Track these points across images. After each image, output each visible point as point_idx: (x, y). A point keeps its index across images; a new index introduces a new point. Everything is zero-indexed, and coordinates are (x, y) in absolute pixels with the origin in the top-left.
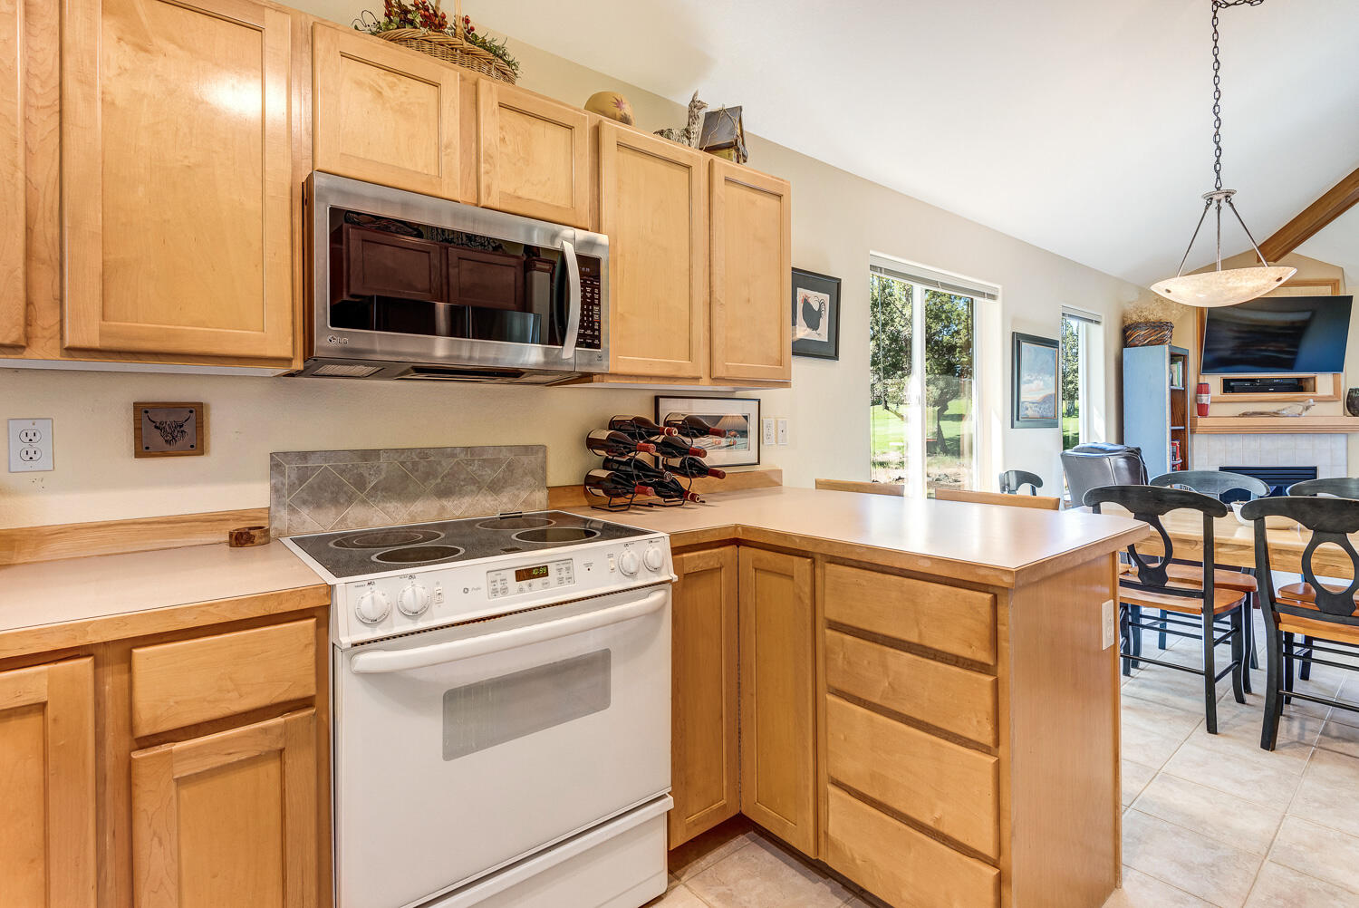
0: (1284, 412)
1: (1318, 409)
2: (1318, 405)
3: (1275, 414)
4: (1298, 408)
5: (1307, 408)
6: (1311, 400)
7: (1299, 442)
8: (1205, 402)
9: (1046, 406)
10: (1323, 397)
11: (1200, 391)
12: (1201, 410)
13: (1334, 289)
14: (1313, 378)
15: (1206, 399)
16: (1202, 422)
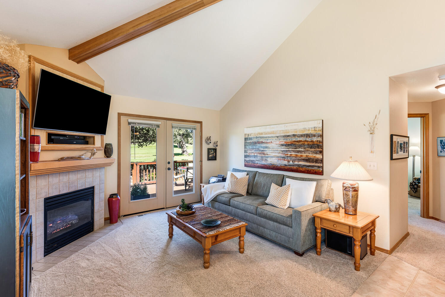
0: (83, 157)
7: (87, 174)
8: (36, 150)
10: (98, 147)
11: (32, 142)
12: (35, 157)
13: (102, 90)
14: (93, 137)
15: (38, 148)
16: (35, 167)
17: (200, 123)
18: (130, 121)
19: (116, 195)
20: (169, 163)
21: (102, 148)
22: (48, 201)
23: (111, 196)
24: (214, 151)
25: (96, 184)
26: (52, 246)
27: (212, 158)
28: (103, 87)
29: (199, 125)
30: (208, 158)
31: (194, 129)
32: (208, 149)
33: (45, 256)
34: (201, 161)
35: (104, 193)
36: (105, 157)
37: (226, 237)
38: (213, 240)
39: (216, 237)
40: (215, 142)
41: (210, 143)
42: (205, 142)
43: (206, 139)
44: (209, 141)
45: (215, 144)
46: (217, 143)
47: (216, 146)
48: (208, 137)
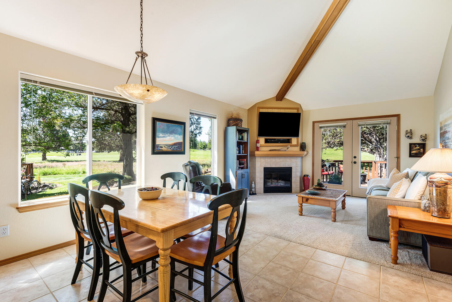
0: (281, 150)
1: (291, 149)
2: (290, 147)
3: (279, 150)
4: (285, 148)
5: (288, 149)
6: (289, 146)
7: (287, 159)
8: (258, 146)
9: (176, 146)
10: (294, 145)
11: (257, 143)
12: (257, 149)
13: (297, 111)
14: (291, 139)
15: (258, 145)
16: (257, 153)
17: (398, 116)
18: (320, 125)
19: (308, 175)
20: (355, 157)
21: (298, 145)
22: (265, 169)
23: (304, 176)
24: (420, 146)
25: (293, 166)
26: (268, 190)
27: (417, 155)
28: (299, 108)
29: (396, 118)
30: (411, 156)
31: (387, 123)
32: (411, 144)
33: (264, 193)
34: (398, 158)
35: (300, 173)
36: (300, 151)
37: (316, 203)
38: (304, 200)
39: (307, 200)
40: (421, 136)
41: (408, 137)
42: (406, 136)
43: (406, 133)
44: (408, 135)
45: (423, 138)
46: (425, 137)
47: (424, 140)
48: (407, 131)
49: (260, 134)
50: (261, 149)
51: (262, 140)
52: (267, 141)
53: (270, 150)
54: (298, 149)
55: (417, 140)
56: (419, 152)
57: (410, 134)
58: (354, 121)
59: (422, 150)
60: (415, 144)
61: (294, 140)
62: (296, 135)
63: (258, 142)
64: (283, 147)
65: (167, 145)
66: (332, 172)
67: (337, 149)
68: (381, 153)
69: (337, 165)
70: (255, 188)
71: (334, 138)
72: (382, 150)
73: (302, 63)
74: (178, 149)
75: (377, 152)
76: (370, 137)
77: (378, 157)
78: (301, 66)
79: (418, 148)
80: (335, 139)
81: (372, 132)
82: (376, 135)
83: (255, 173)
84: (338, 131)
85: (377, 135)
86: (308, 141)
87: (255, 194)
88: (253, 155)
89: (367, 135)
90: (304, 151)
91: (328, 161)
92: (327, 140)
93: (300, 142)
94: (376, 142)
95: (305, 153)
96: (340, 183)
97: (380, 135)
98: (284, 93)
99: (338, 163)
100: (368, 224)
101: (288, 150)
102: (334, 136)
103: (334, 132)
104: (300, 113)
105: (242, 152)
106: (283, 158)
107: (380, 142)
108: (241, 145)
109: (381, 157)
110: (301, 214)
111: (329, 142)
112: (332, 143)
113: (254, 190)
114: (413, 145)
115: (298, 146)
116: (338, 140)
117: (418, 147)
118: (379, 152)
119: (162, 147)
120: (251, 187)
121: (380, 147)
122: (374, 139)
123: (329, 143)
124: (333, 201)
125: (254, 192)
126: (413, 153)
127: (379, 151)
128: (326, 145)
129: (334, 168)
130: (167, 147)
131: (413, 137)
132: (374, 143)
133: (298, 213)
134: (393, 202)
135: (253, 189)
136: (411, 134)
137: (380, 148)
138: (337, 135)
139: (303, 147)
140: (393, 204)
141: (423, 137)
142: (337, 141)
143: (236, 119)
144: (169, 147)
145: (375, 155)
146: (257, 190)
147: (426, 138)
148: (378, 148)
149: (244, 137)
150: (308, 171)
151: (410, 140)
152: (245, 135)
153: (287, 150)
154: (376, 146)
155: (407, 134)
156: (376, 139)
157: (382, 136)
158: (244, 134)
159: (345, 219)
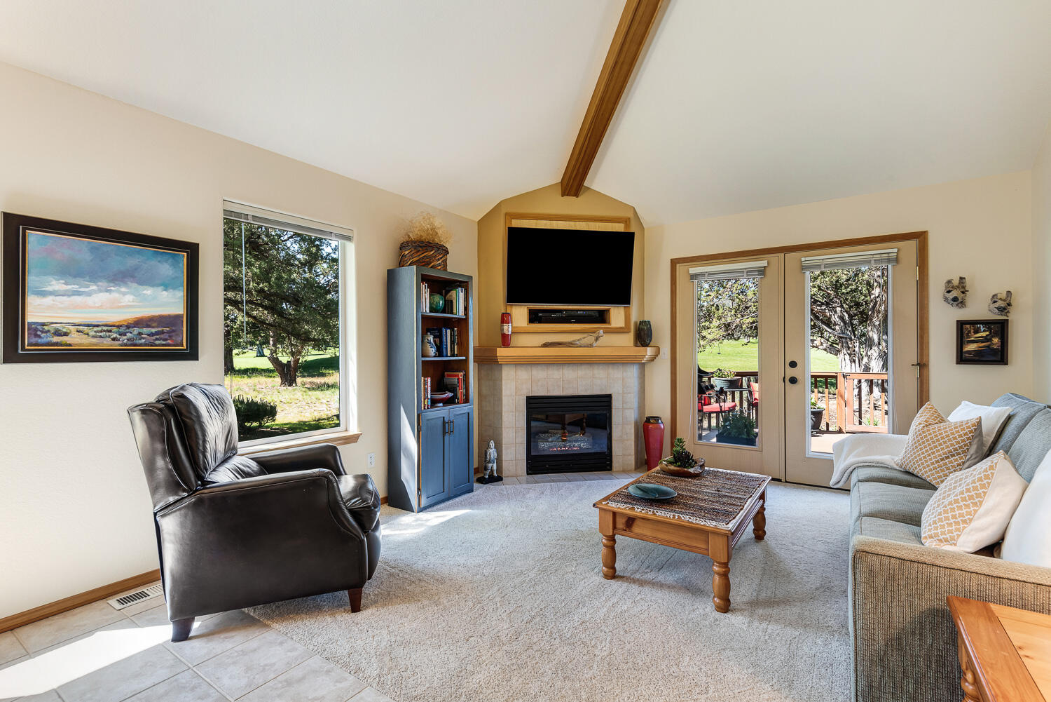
0: (578, 342)
1: (607, 340)
4: (590, 339)
5: (597, 339)
6: (601, 331)
7: (596, 371)
8: (506, 332)
9: (145, 330)
10: (617, 328)
11: (503, 321)
12: (505, 341)
13: (626, 227)
14: (608, 310)
15: (508, 329)
16: (502, 352)
17: (920, 237)
18: (693, 270)
19: (657, 419)
20: (793, 364)
21: (629, 329)
22: (532, 401)
23: (648, 419)
24: (990, 329)
25: (615, 390)
26: (539, 465)
27: (982, 356)
28: (629, 218)
29: (912, 245)
30: (962, 359)
31: (889, 261)
32: (961, 324)
33: (528, 474)
34: (922, 365)
35: (636, 411)
36: (636, 345)
37: (660, 536)
38: (621, 523)
39: (630, 521)
40: (994, 296)
41: (955, 299)
42: (946, 299)
43: (946, 287)
44: (954, 294)
45: (1000, 304)
46: (1004, 300)
47: (1005, 309)
48: (949, 282)
49: (514, 296)
50: (515, 340)
51: (520, 313)
52: (534, 317)
53: (546, 345)
54: (628, 339)
55: (978, 309)
56: (988, 346)
57: (958, 292)
58: (789, 256)
59: (996, 340)
60: (973, 323)
61: (617, 315)
62: (623, 297)
63: (505, 318)
64: (585, 335)
65: (98, 326)
66: (733, 404)
67: (749, 342)
68: (854, 351)
69: (745, 385)
70: (499, 460)
71: (739, 316)
72: (857, 344)
73: (622, 56)
74: (157, 342)
75: (845, 351)
76: (827, 311)
77: (848, 361)
78: (621, 69)
79: (984, 334)
80: (742, 316)
81: (831, 300)
82: (842, 306)
83: (499, 414)
84: (749, 298)
85: (844, 308)
86: (659, 317)
87: (499, 479)
88: (488, 360)
89: (819, 308)
90: (647, 345)
91: (720, 373)
92: (723, 319)
93: (634, 318)
94: (842, 324)
95: (649, 351)
96: (751, 441)
97: (851, 307)
98: (581, 170)
99: (749, 381)
100: (860, 669)
101: (599, 343)
102: (742, 309)
103: (739, 299)
104: (634, 233)
105: (452, 350)
106: (584, 367)
107: (852, 324)
108: (447, 328)
109: (854, 361)
110: (612, 574)
111: (729, 325)
112: (736, 327)
113: (495, 468)
114: (968, 326)
115: (629, 332)
116: (750, 320)
117: (984, 331)
118: (849, 348)
119: (66, 334)
120: (486, 456)
121: (853, 337)
122: (836, 317)
123: (727, 326)
124: (716, 533)
125: (495, 474)
126: (969, 352)
127: (851, 346)
128: (722, 333)
129: (737, 395)
130: (92, 333)
131: (969, 301)
132: (837, 327)
133: (601, 566)
134: (974, 583)
135: (490, 465)
136: (963, 292)
137: (851, 340)
138: (747, 308)
139: (642, 334)
140: (974, 589)
141: (1001, 299)
142: (748, 321)
143: (422, 242)
144: (110, 331)
145: (841, 356)
146: (505, 465)
147: (1009, 304)
148: (846, 338)
149: (454, 301)
150: (659, 405)
151: (960, 310)
152: (458, 296)
153: (595, 345)
154: (843, 333)
155: (949, 292)
156: (842, 318)
157: (856, 310)
158: (453, 293)
159: (763, 595)
